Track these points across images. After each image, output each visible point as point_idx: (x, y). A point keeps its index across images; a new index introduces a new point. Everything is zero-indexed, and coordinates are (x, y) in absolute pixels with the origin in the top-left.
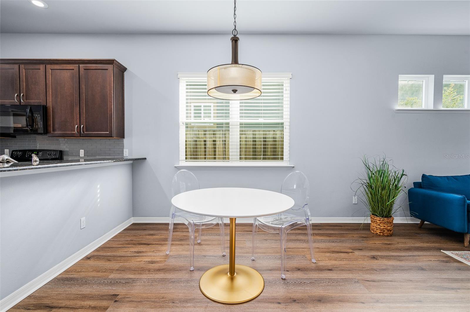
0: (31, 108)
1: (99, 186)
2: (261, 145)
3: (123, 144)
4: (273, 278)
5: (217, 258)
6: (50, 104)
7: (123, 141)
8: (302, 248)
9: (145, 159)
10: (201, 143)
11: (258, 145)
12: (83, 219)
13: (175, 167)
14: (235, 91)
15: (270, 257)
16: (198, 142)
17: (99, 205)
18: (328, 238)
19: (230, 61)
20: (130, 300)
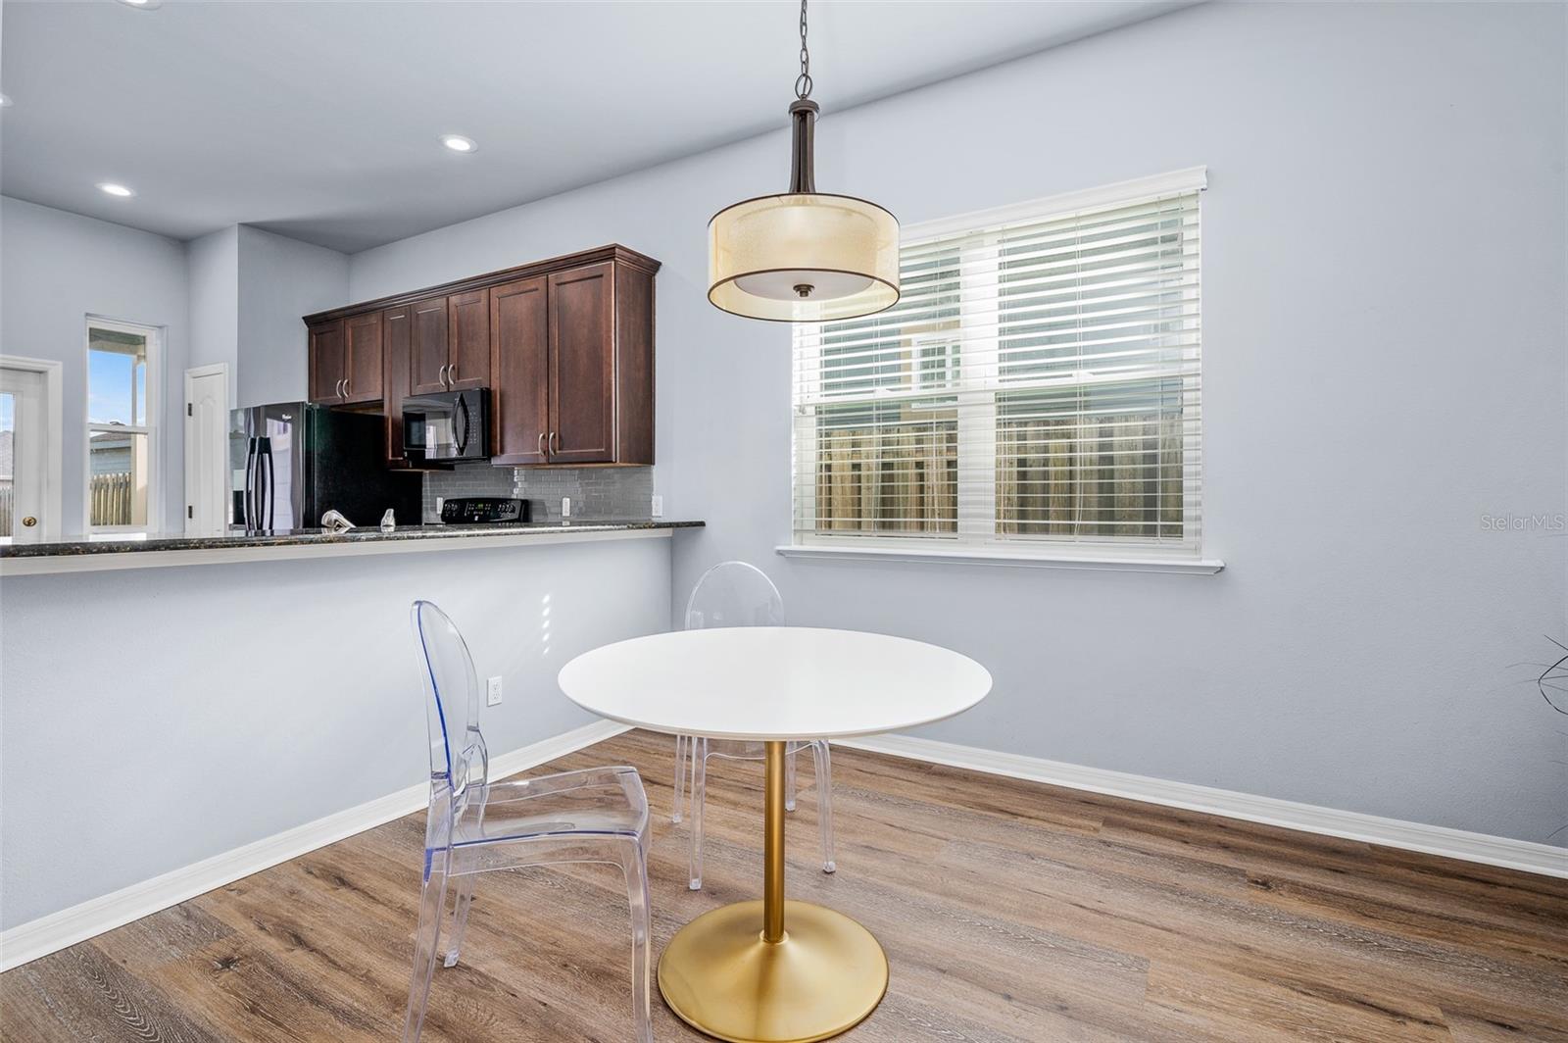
0: (462, 395)
1: (546, 599)
2: (1133, 474)
3: (650, 480)
4: (924, 1002)
5: (799, 872)
6: (495, 386)
7: (650, 473)
8: (1163, 929)
9: (702, 524)
10: (905, 471)
11: (1123, 474)
12: (495, 680)
13: (780, 553)
14: (804, 290)
15: (986, 923)
16: (898, 469)
17: (546, 651)
18: (1347, 920)
19: (786, 184)
20: (484, 921)
